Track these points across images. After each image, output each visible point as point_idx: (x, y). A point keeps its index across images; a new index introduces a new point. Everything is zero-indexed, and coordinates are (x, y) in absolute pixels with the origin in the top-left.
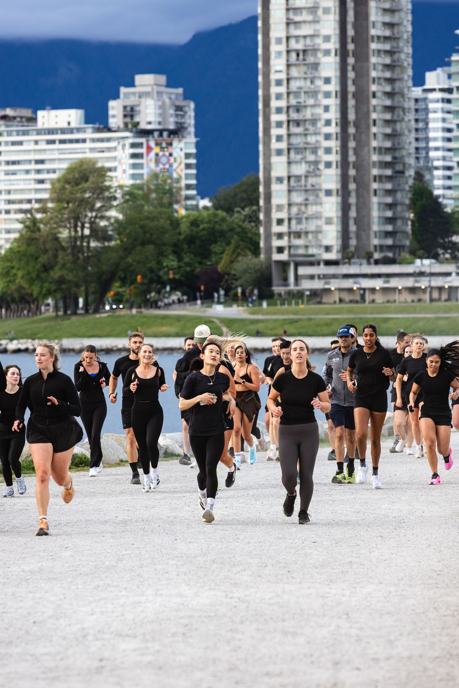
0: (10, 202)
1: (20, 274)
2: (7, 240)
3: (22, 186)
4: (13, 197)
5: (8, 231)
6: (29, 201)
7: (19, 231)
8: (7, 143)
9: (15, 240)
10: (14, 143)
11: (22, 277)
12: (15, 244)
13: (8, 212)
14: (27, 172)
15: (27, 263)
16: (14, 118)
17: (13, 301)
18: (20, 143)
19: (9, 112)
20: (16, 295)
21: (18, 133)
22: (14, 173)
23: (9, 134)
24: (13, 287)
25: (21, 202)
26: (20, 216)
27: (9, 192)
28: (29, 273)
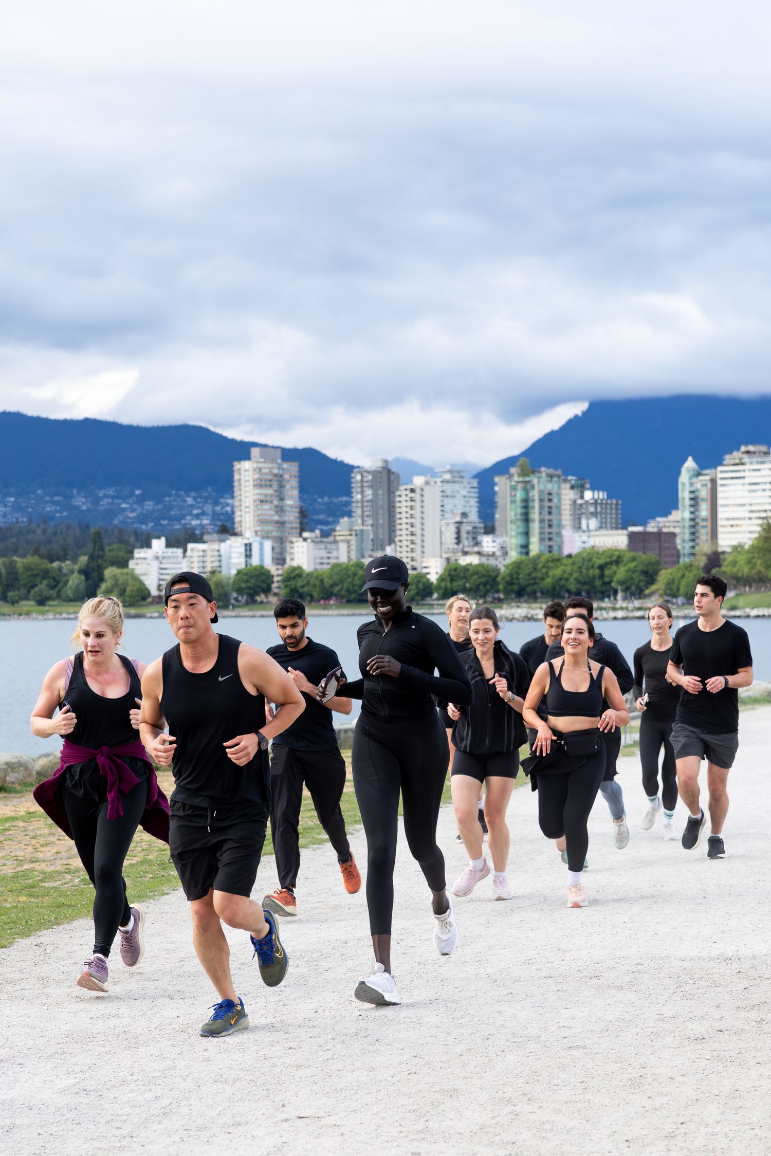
0: (752, 512)
1: (759, 562)
2: (750, 539)
3: (760, 500)
4: (754, 508)
5: (751, 532)
6: (765, 511)
7: (759, 532)
8: (749, 470)
9: (756, 539)
10: (754, 470)
11: (761, 564)
12: (756, 542)
13: (750, 519)
14: (764, 490)
15: (764, 555)
16: (754, 453)
17: (754, 581)
18: (759, 470)
19: (751, 448)
20: (756, 577)
21: (757, 463)
22: (755, 491)
23: (751, 463)
24: (754, 571)
25: (759, 511)
26: (760, 522)
27: (751, 505)
28: (765, 562)
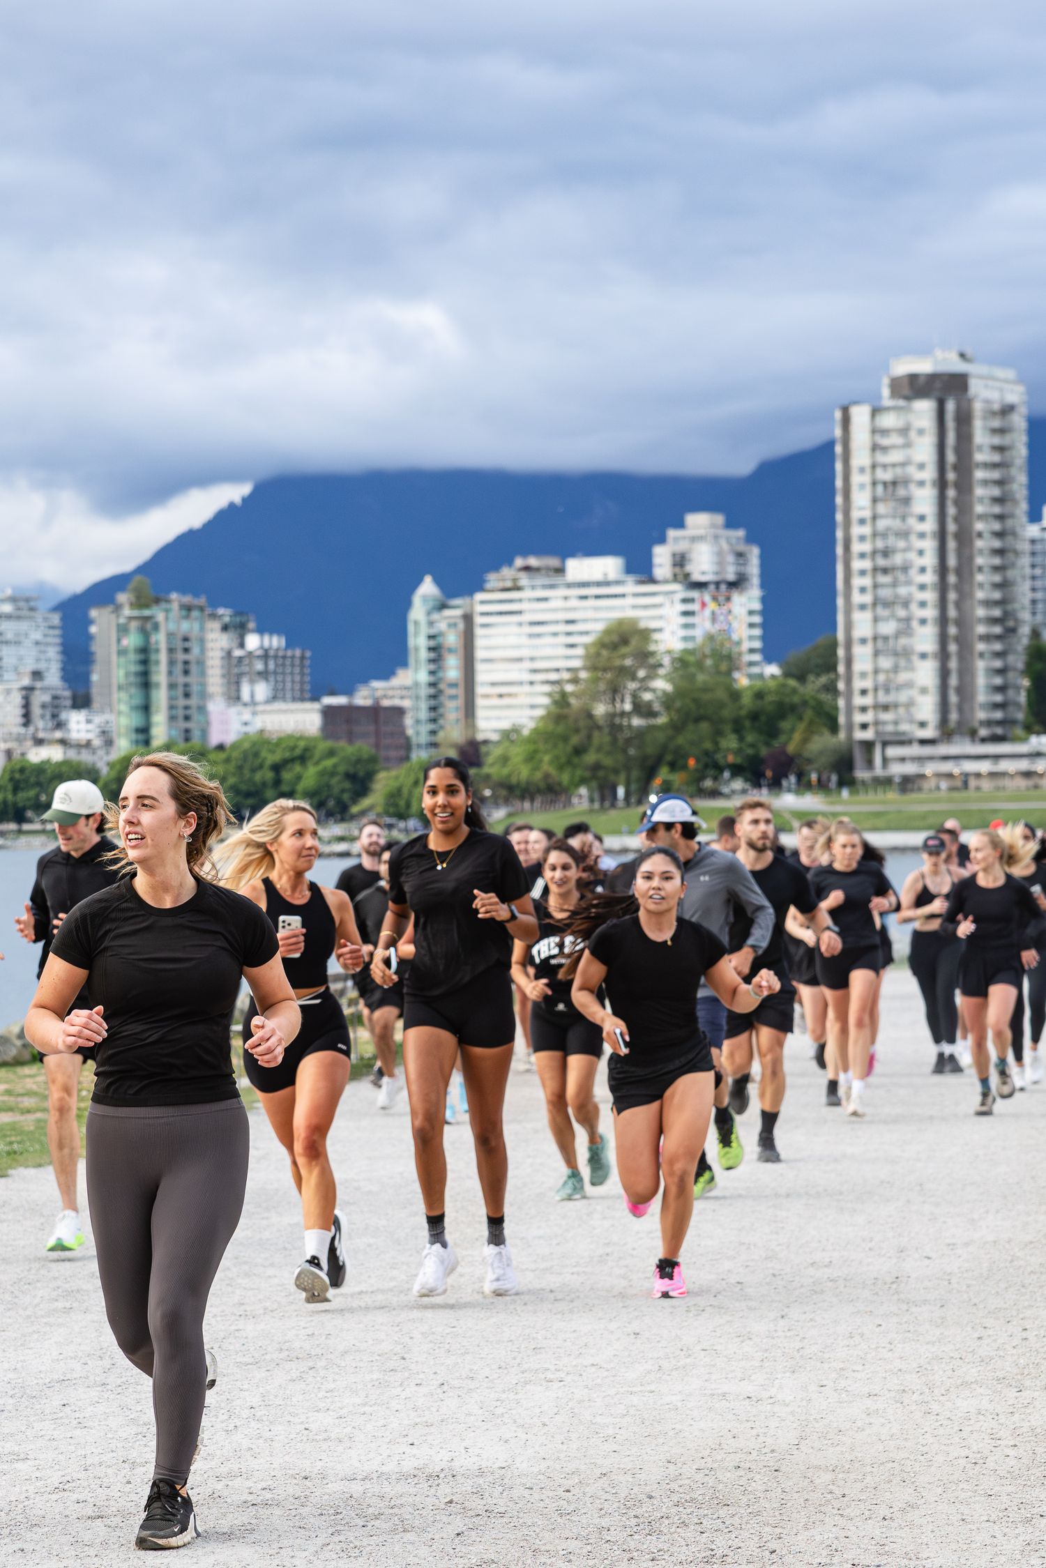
0: (535, 671)
1: (547, 758)
2: (532, 718)
3: (549, 652)
4: (539, 665)
5: (533, 707)
6: (557, 670)
7: (546, 707)
8: (530, 600)
9: (542, 718)
10: (539, 600)
11: (551, 763)
12: (541, 724)
13: (532, 683)
14: (555, 634)
15: (555, 746)
16: (538, 570)
17: (539, 791)
18: (546, 599)
19: (533, 561)
20: (542, 785)
21: (545, 587)
22: (539, 635)
23: (533, 587)
24: (538, 775)
25: (547, 671)
26: (547, 688)
27: (532, 659)
28: (557, 758)
